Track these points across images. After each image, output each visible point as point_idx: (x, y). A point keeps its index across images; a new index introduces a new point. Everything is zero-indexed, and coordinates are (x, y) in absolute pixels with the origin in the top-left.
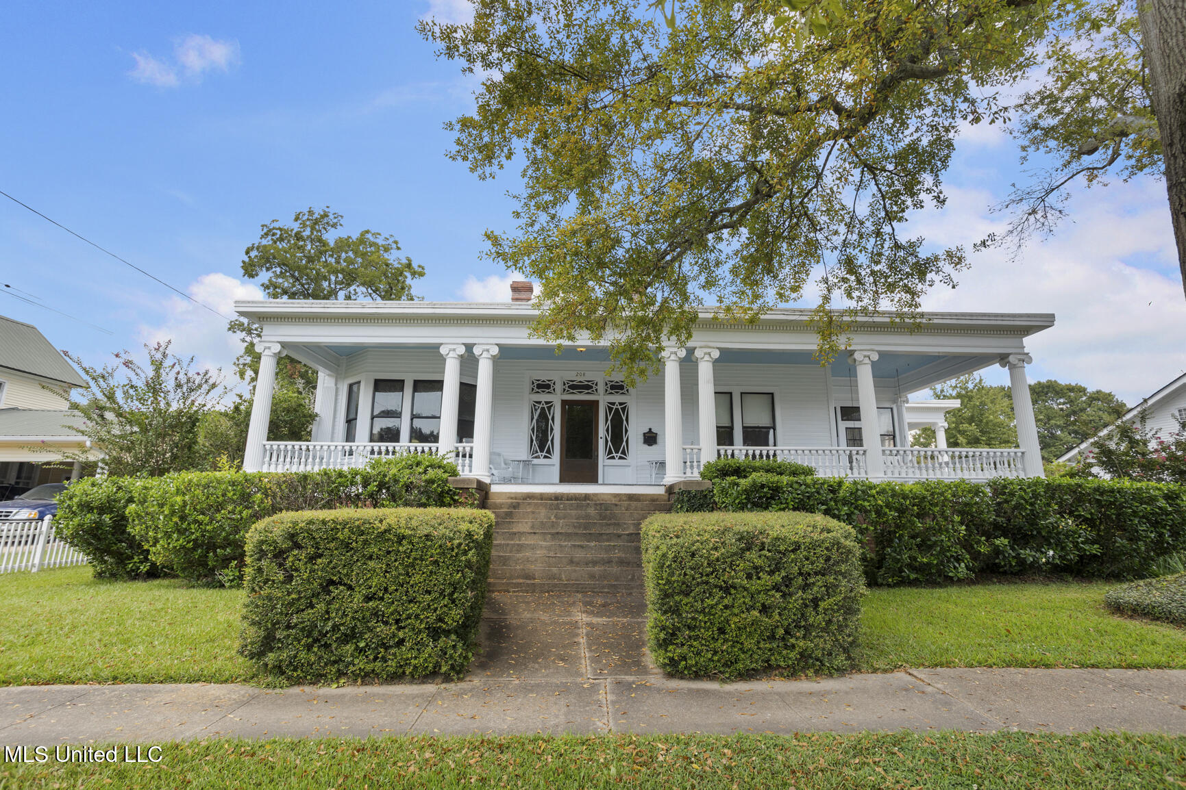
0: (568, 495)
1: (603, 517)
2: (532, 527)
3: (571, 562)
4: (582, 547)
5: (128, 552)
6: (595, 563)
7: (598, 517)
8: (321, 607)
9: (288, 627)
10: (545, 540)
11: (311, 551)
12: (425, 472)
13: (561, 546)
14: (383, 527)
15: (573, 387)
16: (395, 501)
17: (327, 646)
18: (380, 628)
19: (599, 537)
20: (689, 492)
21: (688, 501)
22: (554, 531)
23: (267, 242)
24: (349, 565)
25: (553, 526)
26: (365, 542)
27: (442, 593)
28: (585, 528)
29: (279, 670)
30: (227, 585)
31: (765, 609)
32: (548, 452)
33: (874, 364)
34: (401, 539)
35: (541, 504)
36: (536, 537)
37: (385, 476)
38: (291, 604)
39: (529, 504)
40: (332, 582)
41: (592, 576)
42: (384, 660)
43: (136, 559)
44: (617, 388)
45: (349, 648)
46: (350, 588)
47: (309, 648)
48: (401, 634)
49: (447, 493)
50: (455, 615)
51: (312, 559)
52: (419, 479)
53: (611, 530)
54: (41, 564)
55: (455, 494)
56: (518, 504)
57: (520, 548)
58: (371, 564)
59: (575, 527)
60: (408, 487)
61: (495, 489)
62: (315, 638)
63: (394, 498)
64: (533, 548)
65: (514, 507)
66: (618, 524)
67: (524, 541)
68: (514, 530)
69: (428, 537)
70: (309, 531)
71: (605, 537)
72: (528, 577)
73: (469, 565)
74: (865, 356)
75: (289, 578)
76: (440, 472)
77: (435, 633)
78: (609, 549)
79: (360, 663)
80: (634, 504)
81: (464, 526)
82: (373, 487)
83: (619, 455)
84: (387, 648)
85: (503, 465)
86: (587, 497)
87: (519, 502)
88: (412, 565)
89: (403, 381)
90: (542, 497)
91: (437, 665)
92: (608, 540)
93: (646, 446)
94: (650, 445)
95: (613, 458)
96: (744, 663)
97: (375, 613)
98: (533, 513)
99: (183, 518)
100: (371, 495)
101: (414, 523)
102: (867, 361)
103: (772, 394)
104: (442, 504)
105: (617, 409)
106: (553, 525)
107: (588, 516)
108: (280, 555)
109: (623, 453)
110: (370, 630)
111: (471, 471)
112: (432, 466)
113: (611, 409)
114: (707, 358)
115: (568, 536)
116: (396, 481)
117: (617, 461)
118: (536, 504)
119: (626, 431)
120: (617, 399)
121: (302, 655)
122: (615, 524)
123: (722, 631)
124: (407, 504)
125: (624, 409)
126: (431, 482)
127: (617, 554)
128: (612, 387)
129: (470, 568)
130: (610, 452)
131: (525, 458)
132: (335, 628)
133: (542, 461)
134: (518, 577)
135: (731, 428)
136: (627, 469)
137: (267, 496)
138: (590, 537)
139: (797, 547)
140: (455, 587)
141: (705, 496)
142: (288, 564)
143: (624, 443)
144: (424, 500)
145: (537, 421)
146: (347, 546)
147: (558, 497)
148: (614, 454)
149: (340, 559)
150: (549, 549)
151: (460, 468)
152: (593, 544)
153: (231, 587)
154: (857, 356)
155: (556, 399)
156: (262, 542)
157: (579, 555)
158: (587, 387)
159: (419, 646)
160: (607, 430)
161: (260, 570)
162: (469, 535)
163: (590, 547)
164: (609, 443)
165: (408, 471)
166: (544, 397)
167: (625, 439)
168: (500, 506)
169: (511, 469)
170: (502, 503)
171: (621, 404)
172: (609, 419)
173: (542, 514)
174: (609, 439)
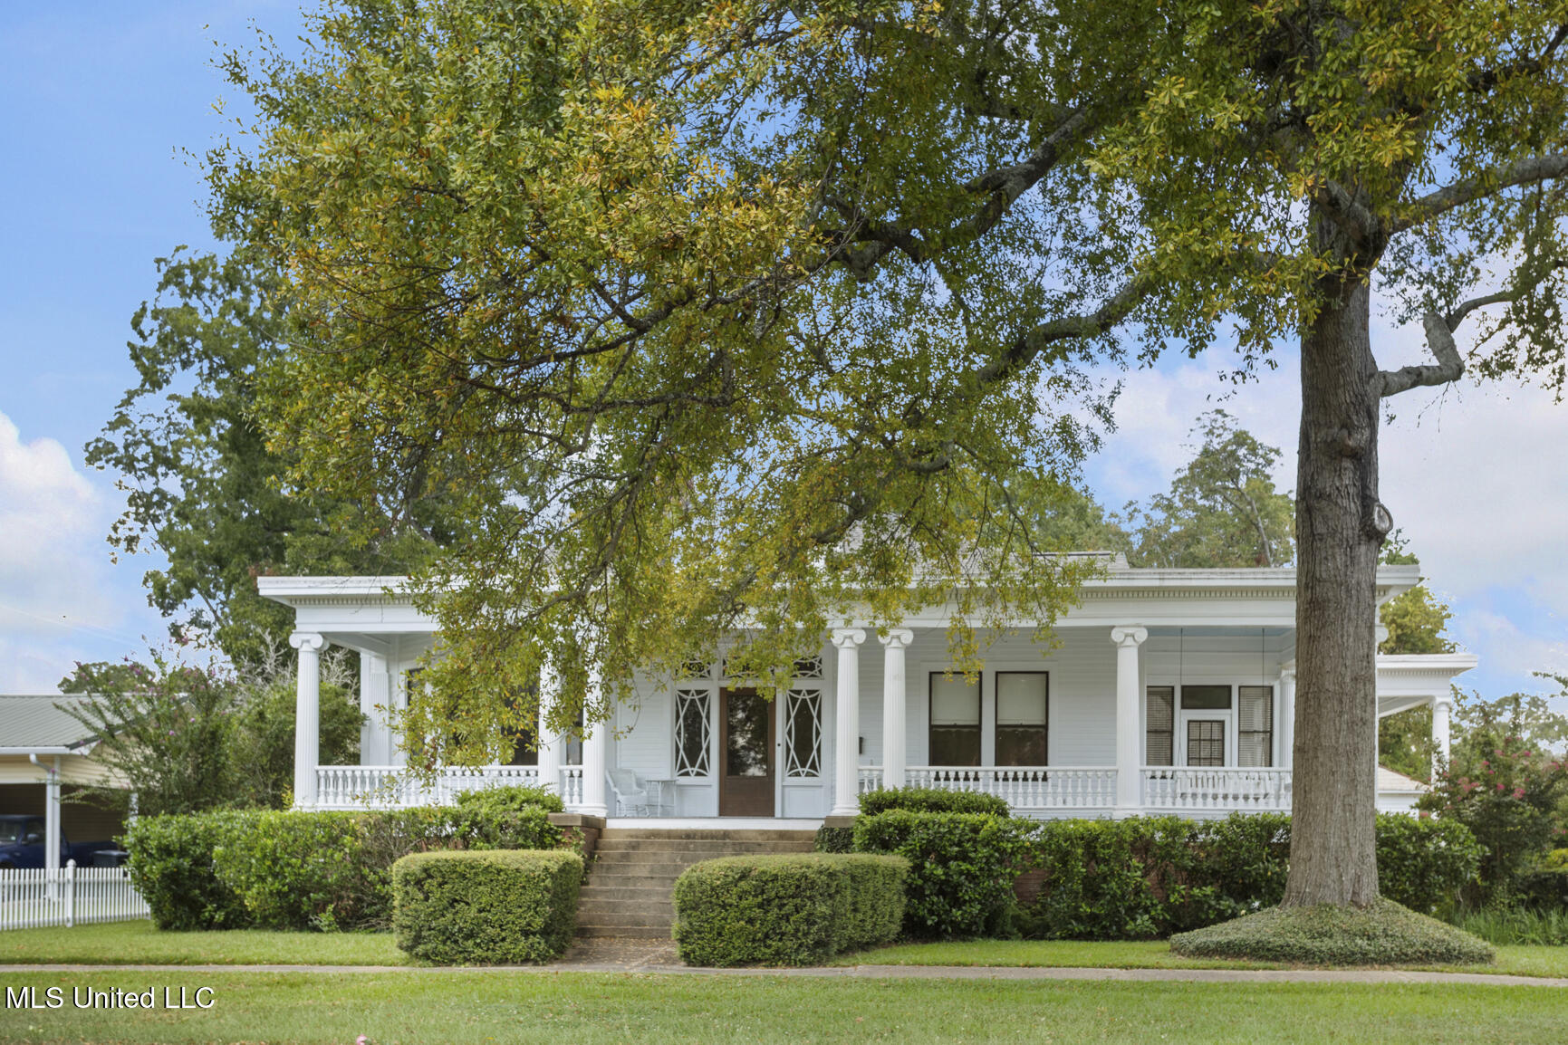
0: (702, 831)
2: (652, 871)
5: (202, 899)
8: (449, 916)
9: (430, 929)
10: (663, 885)
11: (440, 880)
12: (520, 810)
14: (487, 864)
15: (737, 667)
16: (488, 842)
17: (456, 942)
18: (489, 930)
21: (830, 840)
23: (171, 299)
24: (466, 889)
25: (675, 869)
26: (476, 874)
27: (529, 907)
29: (426, 956)
30: (325, 929)
31: (751, 921)
32: (702, 766)
34: (499, 871)
35: (666, 844)
36: (653, 882)
37: (476, 814)
38: (430, 914)
39: (652, 843)
40: (456, 901)
42: (493, 950)
43: (210, 908)
44: (804, 667)
45: (470, 943)
46: (467, 904)
47: (444, 943)
48: (503, 934)
49: (548, 832)
50: (539, 922)
51: (440, 885)
52: (515, 818)
54: (74, 919)
55: (556, 832)
56: (638, 843)
57: (633, 894)
58: (481, 888)
60: (503, 827)
61: (612, 824)
62: (446, 935)
63: (487, 838)
64: (648, 894)
65: (634, 848)
67: (639, 887)
68: (630, 875)
69: (517, 870)
70: (437, 867)
72: (638, 924)
73: (546, 889)
75: (427, 899)
76: (538, 808)
77: (526, 934)
79: (478, 952)
81: (543, 863)
82: (465, 826)
83: (806, 769)
84: (495, 943)
85: (635, 788)
87: (640, 841)
88: (508, 889)
90: (669, 834)
91: (528, 954)
95: (797, 774)
96: (736, 956)
97: (486, 921)
98: (655, 854)
99: (275, 861)
100: (464, 837)
101: (508, 861)
103: (1047, 673)
104: (544, 847)
105: (804, 701)
108: (419, 883)
109: (813, 766)
110: (483, 931)
111: (580, 805)
112: (528, 801)
113: (794, 701)
114: (896, 643)
116: (489, 820)
117: (803, 780)
118: (661, 844)
119: (818, 734)
120: (803, 684)
121: (441, 947)
123: (720, 934)
124: (502, 846)
125: (814, 701)
126: (528, 820)
128: (798, 667)
129: (548, 891)
130: (793, 766)
131: (666, 776)
132: (461, 930)
133: (692, 780)
134: (627, 924)
135: (979, 727)
136: (818, 790)
137: (357, 838)
139: (775, 878)
140: (538, 903)
142: (426, 887)
143: (815, 752)
144: (521, 841)
145: (685, 718)
146: (464, 876)
147: (688, 835)
148: (800, 769)
149: (460, 885)
151: (566, 799)
153: (328, 932)
155: (712, 688)
156: (406, 874)
159: (516, 942)
160: (789, 733)
161: (407, 893)
162: (546, 869)
164: (792, 752)
165: (501, 807)
166: (684, 696)
167: (815, 747)
168: (616, 846)
169: (645, 794)
170: (619, 843)
171: (810, 692)
172: (793, 715)
173: (666, 856)
174: (792, 746)
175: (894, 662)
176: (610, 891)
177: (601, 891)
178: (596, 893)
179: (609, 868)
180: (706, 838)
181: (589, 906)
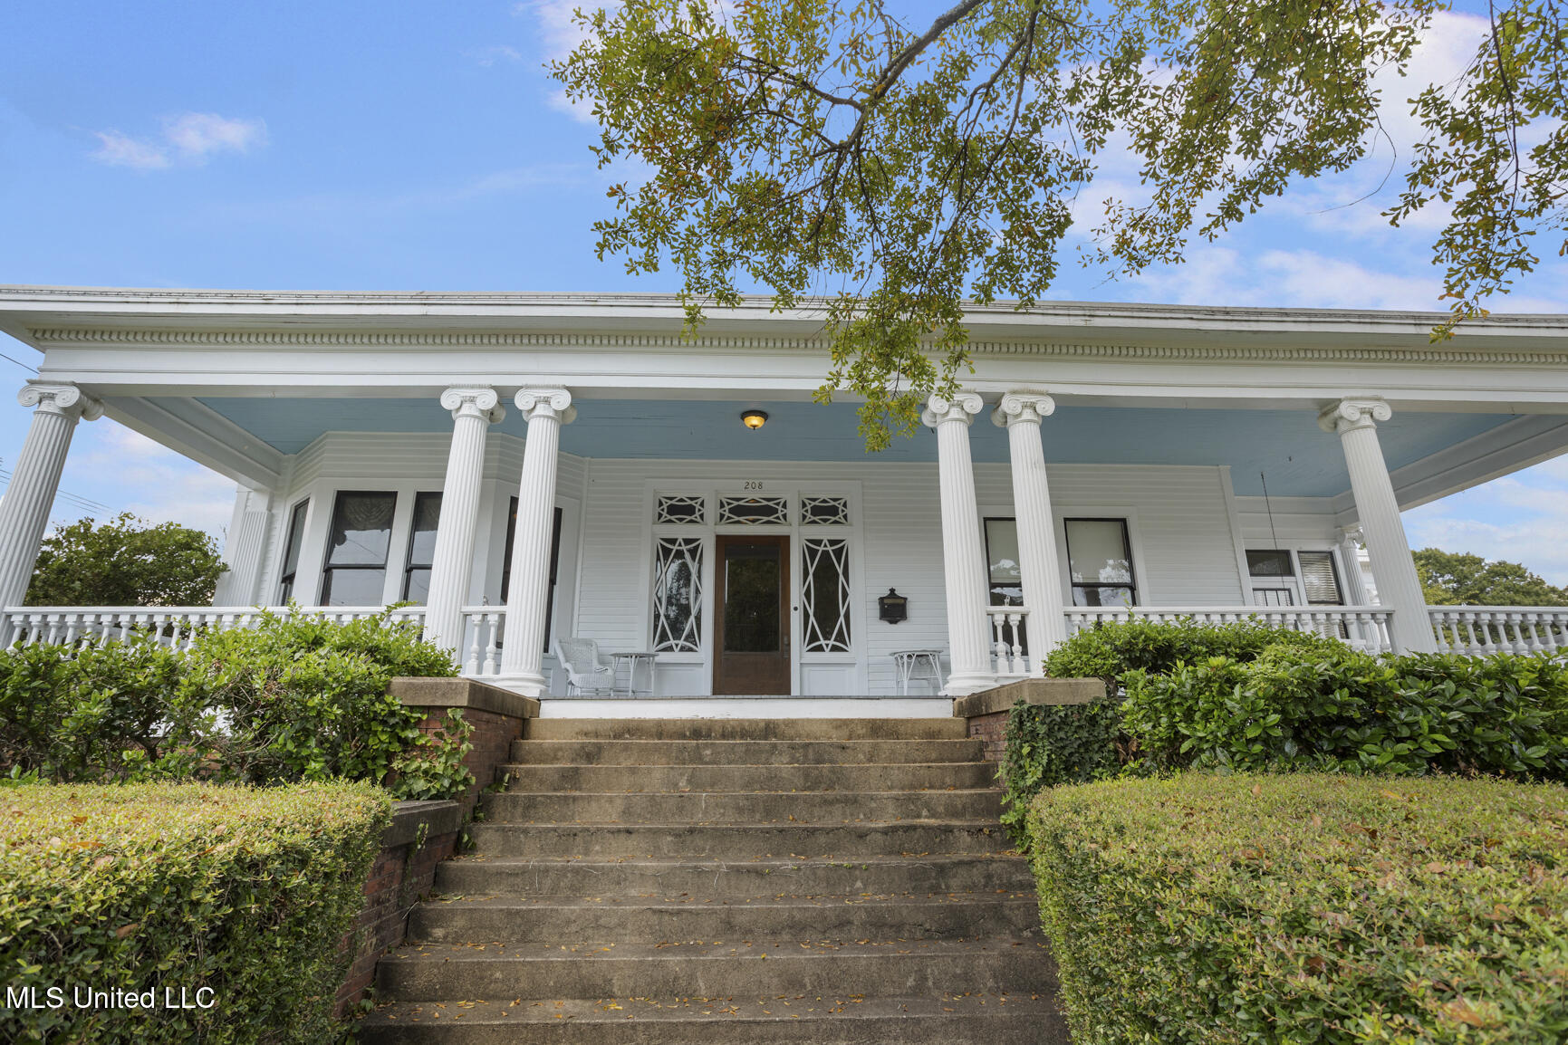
0: (724, 723)
1: (812, 782)
2: (627, 812)
3: (728, 927)
4: (759, 873)
6: (798, 928)
7: (800, 782)
10: (656, 853)
13: (699, 872)
15: (739, 511)
19: (804, 839)
20: (1048, 710)
22: (679, 823)
25: (681, 809)
28: (768, 814)
32: (690, 639)
33: (1381, 428)
35: (657, 749)
36: (632, 842)
39: (626, 748)
41: (792, 983)
44: (825, 511)
49: (383, 720)
53: (835, 818)
55: (406, 723)
56: (599, 748)
57: (582, 880)
59: (740, 810)
61: (550, 711)
64: (619, 877)
65: (590, 757)
66: (854, 801)
67: (595, 856)
68: (577, 824)
71: (822, 839)
74: (1363, 412)
78: (836, 879)
80: (886, 744)
83: (832, 642)
85: (596, 665)
86: (770, 729)
87: (602, 743)
89: (394, 494)
90: (660, 730)
92: (831, 849)
93: (886, 625)
94: (894, 621)
95: (820, 649)
98: (633, 771)
102: (1367, 421)
103: (1123, 521)
105: (826, 553)
106: (683, 804)
107: (772, 780)
109: (840, 638)
111: (497, 671)
113: (813, 553)
114: (1028, 414)
115: (722, 837)
117: (827, 656)
118: (643, 749)
119: (845, 595)
120: (825, 532)
122: (847, 801)
125: (838, 553)
127: (866, 898)
128: (816, 511)
130: (814, 638)
131: (642, 649)
133: (676, 656)
134: (557, 993)
136: (848, 670)
138: (784, 840)
141: (1093, 720)
143: (842, 619)
147: (699, 731)
148: (822, 642)
150: (663, 880)
152: (789, 864)
154: (1345, 410)
155: (706, 534)
157: (753, 902)
158: (765, 510)
160: (807, 594)
163: (785, 875)
164: (812, 619)
166: (680, 531)
167: (842, 612)
168: (553, 754)
169: (610, 672)
170: (559, 748)
171: (832, 542)
172: (811, 571)
173: (657, 775)
174: (811, 612)
175: (1025, 443)
176: (523, 871)
177: (500, 873)
178: (487, 879)
179: (531, 804)
180: (732, 735)
181: (459, 923)
